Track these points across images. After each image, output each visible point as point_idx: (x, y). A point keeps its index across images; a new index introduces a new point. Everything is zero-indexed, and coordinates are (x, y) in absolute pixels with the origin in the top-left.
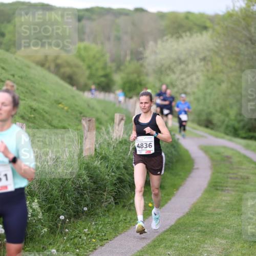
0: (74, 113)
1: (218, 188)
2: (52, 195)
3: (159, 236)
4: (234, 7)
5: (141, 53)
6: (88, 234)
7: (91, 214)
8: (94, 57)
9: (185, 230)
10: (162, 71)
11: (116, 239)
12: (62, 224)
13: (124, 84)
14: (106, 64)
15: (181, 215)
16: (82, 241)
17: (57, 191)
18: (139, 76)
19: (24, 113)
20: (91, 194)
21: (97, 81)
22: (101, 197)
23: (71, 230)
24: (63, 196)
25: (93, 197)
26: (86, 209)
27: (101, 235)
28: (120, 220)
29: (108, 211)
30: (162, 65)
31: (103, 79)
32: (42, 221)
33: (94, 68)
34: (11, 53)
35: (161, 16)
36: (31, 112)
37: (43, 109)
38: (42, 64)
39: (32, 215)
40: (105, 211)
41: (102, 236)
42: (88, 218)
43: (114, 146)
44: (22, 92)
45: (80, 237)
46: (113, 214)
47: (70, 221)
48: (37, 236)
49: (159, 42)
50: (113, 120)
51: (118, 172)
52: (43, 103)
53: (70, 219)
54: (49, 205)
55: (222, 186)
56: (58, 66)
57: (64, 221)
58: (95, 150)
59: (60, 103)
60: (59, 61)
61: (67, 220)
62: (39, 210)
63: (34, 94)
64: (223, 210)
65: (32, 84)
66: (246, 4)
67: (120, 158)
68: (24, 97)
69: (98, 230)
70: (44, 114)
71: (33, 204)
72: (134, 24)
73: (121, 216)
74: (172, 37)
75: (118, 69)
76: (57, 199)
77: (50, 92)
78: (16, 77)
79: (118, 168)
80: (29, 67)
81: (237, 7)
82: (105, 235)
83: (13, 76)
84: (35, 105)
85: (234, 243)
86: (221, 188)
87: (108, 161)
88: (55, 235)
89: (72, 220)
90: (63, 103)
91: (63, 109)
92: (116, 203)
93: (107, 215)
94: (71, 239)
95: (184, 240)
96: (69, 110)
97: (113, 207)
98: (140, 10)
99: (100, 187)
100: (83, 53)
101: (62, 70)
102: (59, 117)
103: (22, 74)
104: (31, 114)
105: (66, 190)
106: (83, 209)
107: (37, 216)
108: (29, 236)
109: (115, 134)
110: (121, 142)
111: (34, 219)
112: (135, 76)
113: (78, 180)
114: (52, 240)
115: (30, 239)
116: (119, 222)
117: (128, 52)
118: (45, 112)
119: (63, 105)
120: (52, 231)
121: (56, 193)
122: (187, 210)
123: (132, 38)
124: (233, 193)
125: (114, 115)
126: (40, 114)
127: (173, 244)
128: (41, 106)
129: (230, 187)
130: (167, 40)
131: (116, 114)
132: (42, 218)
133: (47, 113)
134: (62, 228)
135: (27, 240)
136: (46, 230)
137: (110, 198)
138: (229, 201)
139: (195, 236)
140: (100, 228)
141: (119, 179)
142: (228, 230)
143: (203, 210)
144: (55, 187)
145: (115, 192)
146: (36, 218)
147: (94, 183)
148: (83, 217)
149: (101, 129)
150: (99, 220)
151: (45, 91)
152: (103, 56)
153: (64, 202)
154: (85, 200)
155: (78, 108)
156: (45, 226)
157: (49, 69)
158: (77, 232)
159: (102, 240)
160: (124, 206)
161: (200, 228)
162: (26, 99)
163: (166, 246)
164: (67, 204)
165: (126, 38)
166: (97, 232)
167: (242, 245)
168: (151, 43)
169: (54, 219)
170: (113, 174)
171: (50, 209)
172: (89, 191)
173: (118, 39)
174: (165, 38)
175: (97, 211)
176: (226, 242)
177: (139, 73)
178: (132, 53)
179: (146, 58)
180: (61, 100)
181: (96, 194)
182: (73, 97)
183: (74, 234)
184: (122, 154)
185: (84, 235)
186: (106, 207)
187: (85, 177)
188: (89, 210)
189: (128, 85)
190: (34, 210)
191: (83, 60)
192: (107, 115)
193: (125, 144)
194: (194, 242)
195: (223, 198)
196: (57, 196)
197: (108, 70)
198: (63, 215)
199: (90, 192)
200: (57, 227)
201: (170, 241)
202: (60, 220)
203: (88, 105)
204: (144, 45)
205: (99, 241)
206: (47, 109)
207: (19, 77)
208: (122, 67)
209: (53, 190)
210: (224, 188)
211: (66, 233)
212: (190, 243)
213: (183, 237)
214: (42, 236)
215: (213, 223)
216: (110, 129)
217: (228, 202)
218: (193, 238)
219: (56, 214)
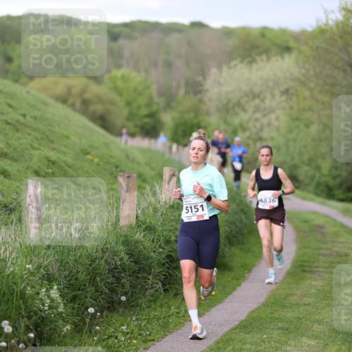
0: (107, 167)
1: (306, 268)
2: (77, 279)
3: (225, 335)
4: (327, 21)
5: (200, 84)
6: (127, 333)
7: (131, 305)
8: (135, 89)
9: (261, 327)
10: (229, 108)
11: (165, 339)
12: (91, 319)
13: (177, 126)
14: (151, 99)
15: (254, 306)
16: (119, 342)
17: (84, 274)
18: (196, 116)
19: (39, 167)
20: (131, 278)
21: (139, 123)
22: (145, 282)
23: (104, 328)
24: (92, 281)
25: (134, 282)
26: (123, 298)
27: (145, 334)
28: (171, 313)
29: (154, 301)
30: (229, 101)
31: (147, 120)
32: (64, 315)
33: (135, 105)
34: (22, 84)
35: (227, 33)
36: (48, 165)
37: (65, 162)
38: (64, 100)
39: (50, 308)
40: (151, 301)
41: (147, 335)
42: (127, 312)
43: (162, 212)
44: (37, 139)
45: (116, 337)
46: (161, 306)
47: (102, 315)
48: (56, 336)
49: (225, 69)
50: (160, 176)
51: (168, 248)
52: (65, 153)
53: (102, 312)
54: (73, 293)
55: (311, 267)
56: (85, 103)
57: (93, 315)
58: (137, 217)
59: (88, 154)
60: (87, 96)
61: (99, 314)
62: (59, 300)
63: (52, 141)
64: (313, 299)
65: (49, 127)
66: (344, 16)
67: (172, 228)
68: (39, 144)
69: (140, 327)
70: (67, 168)
71: (51, 292)
72: (190, 44)
73: (173, 308)
74: (242, 62)
75: (168, 106)
76: (85, 285)
77: (73, 138)
78: (28, 117)
79: (168, 242)
80: (45, 104)
81: (332, 20)
82: (150, 334)
83: (24, 116)
84: (53, 155)
85: (327, 344)
86: (310, 269)
87: (155, 233)
88: (82, 335)
89: (104, 313)
90: (92, 153)
91: (92, 161)
92: (165, 290)
93: (153, 306)
94: (104, 340)
95: (258, 341)
96: (101, 163)
97: (162, 296)
98: (198, 25)
99: (144, 269)
100: (120, 83)
101: (92, 108)
102: (87, 172)
103: (36, 113)
104: (48, 169)
105: (96, 274)
106: (119, 299)
107: (56, 308)
108: (45, 335)
109: (163, 196)
110: (172, 207)
111: (53, 313)
112: (191, 115)
113: (113, 259)
114: (77, 342)
115: (48, 340)
116: (169, 316)
117: (183, 83)
118: (67, 165)
119: (92, 155)
120: (78, 329)
121: (82, 276)
122: (263, 300)
123: (187, 64)
124: (327, 276)
125: (162, 170)
126: (61, 168)
127: (244, 347)
128: (62, 157)
129: (323, 267)
130: (236, 66)
131: (165, 168)
132: (63, 311)
133: (70, 167)
134: (92, 325)
135: (43, 341)
136: (69, 327)
137: (157, 283)
138: (321, 286)
139: (273, 336)
140: (143, 324)
141: (169, 256)
142: (320, 327)
143: (285, 299)
144: (81, 269)
145: (164, 275)
146: (55, 311)
147: (136, 263)
148: (121, 309)
149: (145, 188)
150: (142, 315)
151: (67, 137)
152: (148, 87)
153: (93, 289)
154: (123, 286)
155: (113, 160)
156: (67, 322)
157: (73, 106)
158: (112, 330)
159: (145, 341)
160: (176, 295)
161: (280, 325)
162: (42, 148)
163: (234, 349)
164: (97, 291)
165: (179, 63)
166: (139, 330)
167: (338, 347)
168: (214, 71)
169: (80, 313)
170: (161, 250)
171: (74, 298)
172: (128, 273)
173: (169, 65)
174: (233, 63)
175: (140, 301)
176: (317, 343)
177: (197, 112)
178: (187, 84)
179: (207, 90)
180: (89, 150)
181: (137, 277)
182: (106, 145)
183: (107, 333)
184: (174, 223)
185: (120, 334)
186: (152, 296)
187: (123, 254)
188: (128, 300)
189: (181, 128)
190: (52, 300)
191: (120, 94)
192: (152, 169)
193: (177, 208)
194: (273, 343)
195: (313, 283)
196: (84, 280)
197: (154, 108)
198: (92, 306)
199: (130, 276)
200: (85, 323)
201: (240, 342)
202: (89, 313)
203: (127, 157)
204: (204, 72)
205: (142, 343)
206: (70, 161)
207: (32, 117)
208: (173, 104)
209: (78, 272)
210: (314, 269)
211: (96, 332)
212: (267, 345)
213: (257, 337)
214: (64, 336)
215: (298, 318)
216: (157, 188)
217: (320, 288)
218: (271, 338)
219: (83, 305)
